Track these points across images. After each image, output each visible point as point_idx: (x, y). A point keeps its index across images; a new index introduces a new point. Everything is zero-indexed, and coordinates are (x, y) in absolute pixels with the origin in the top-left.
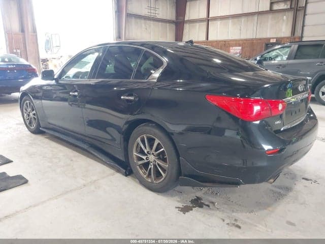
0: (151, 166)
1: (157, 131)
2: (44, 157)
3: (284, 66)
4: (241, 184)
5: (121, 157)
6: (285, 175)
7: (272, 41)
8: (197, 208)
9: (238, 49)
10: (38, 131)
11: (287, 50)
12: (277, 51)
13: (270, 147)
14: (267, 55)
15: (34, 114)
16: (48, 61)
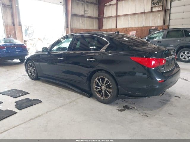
0: (103, 91)
1: (106, 75)
2: (44, 91)
3: (161, 42)
4: (148, 96)
5: (87, 88)
6: (165, 95)
7: (153, 28)
8: (126, 110)
9: (134, 33)
10: (36, 79)
11: (162, 33)
12: (157, 34)
13: (160, 80)
14: (151, 37)
15: (34, 70)
16: (26, 41)
